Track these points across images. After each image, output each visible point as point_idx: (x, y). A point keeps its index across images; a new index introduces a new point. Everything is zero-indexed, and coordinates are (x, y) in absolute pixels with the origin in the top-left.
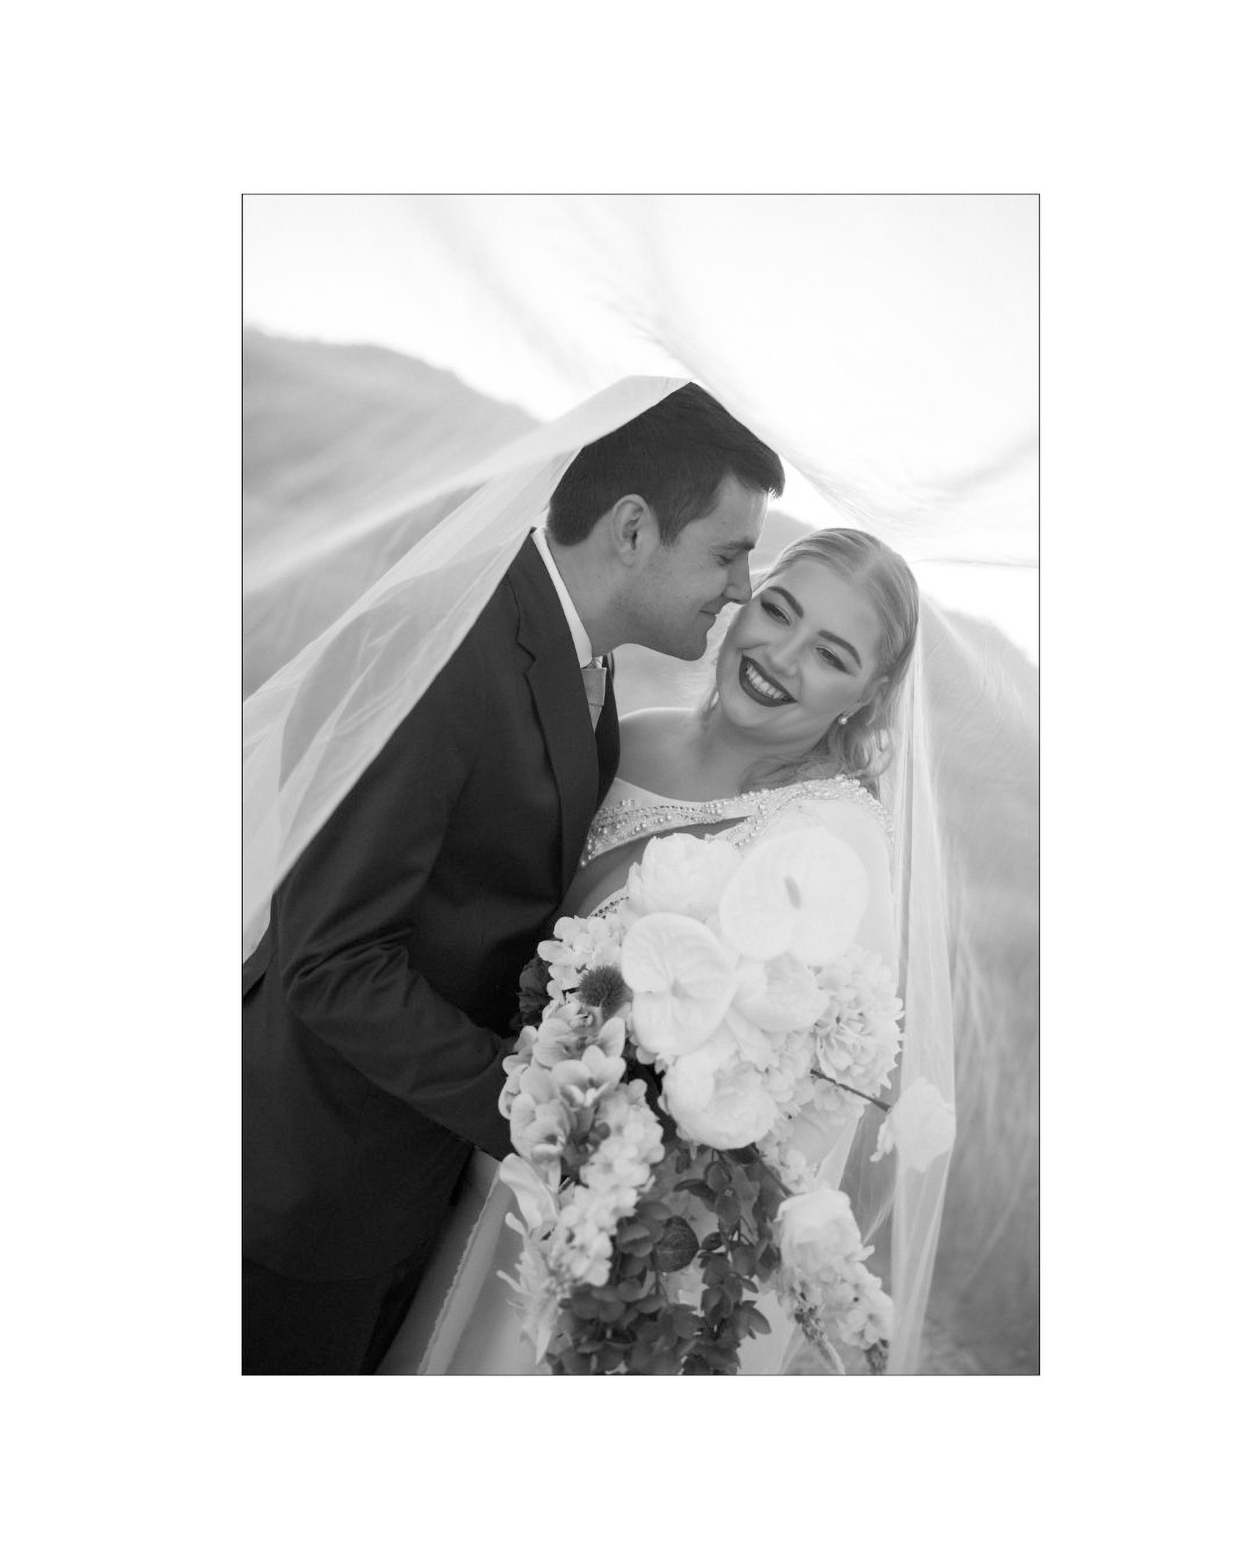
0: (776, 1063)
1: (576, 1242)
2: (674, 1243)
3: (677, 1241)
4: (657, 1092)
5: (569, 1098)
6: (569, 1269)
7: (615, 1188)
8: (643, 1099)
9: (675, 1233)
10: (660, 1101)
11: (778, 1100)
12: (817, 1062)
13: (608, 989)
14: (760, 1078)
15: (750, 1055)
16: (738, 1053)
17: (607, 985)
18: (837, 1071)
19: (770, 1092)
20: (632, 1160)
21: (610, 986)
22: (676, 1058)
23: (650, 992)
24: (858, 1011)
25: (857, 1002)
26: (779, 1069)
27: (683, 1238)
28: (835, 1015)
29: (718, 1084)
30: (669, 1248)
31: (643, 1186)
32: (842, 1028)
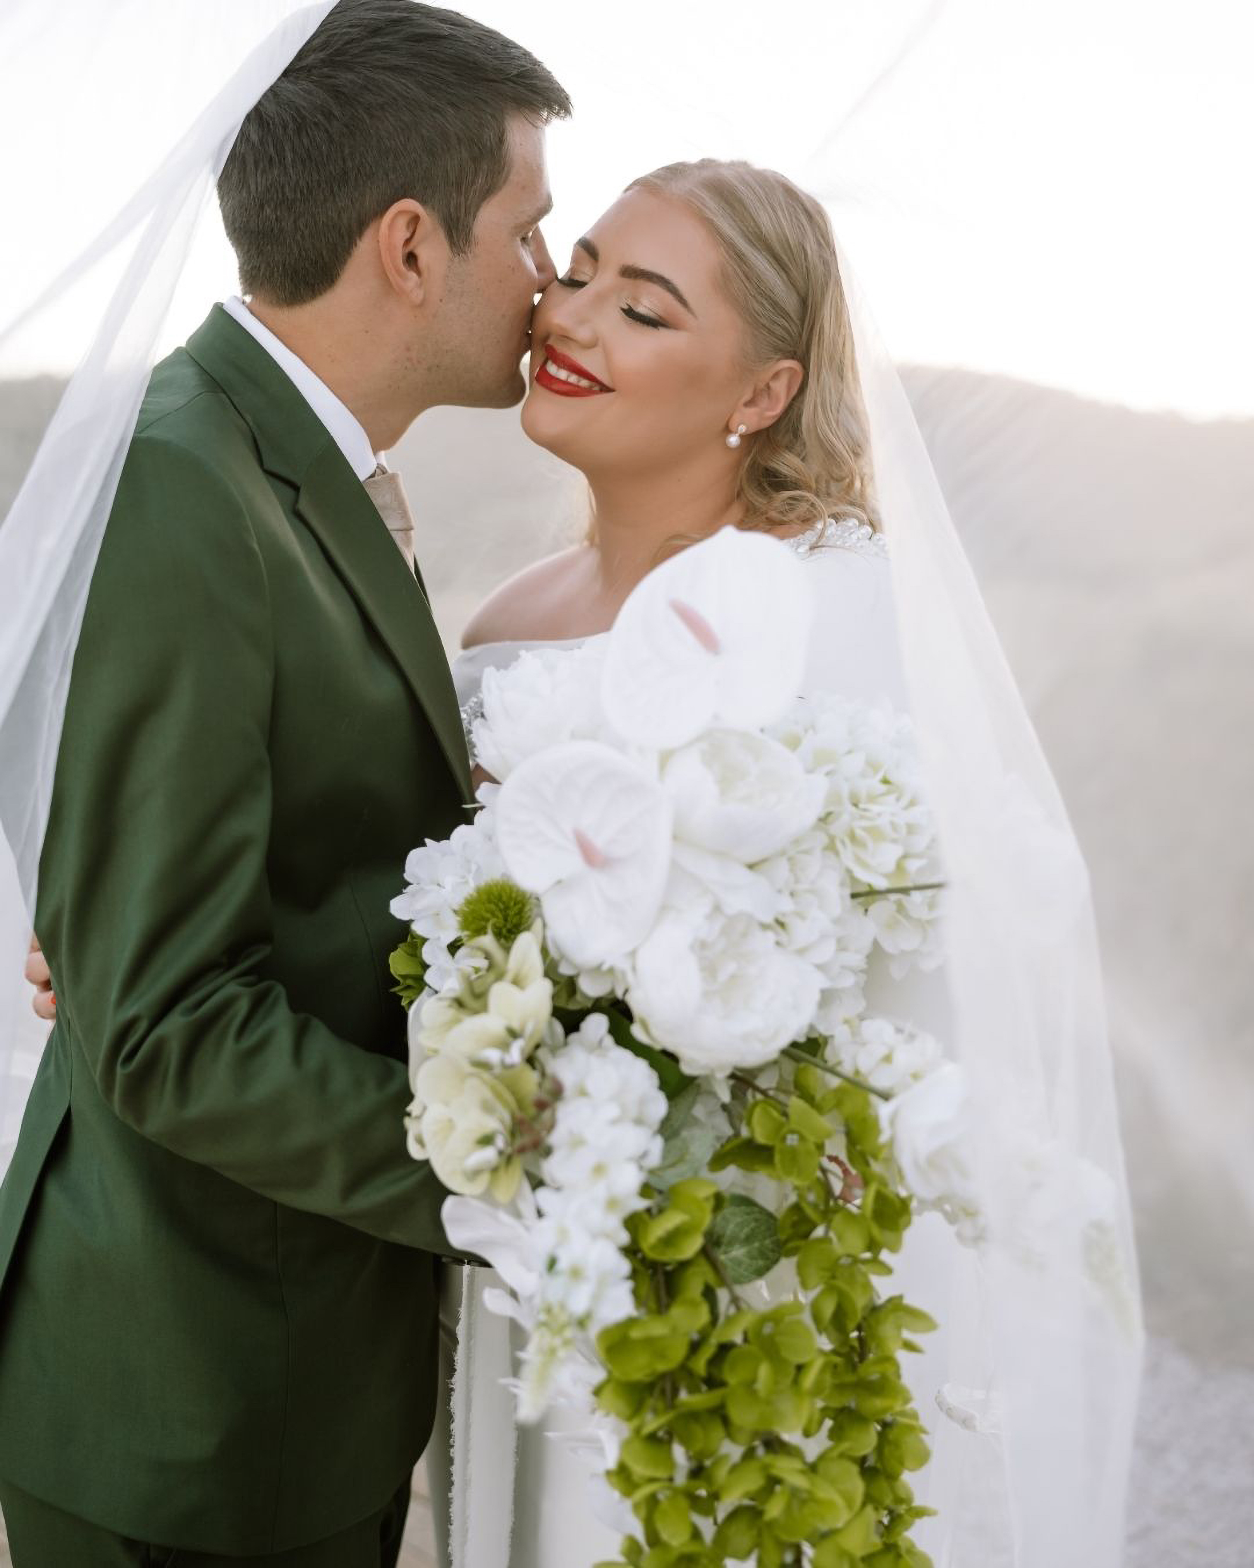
0: (786, 905)
1: (563, 1264)
2: (742, 1236)
3: (746, 1230)
4: (626, 1021)
5: (483, 1065)
6: (563, 1306)
7: (599, 1170)
8: (609, 1040)
9: (739, 1220)
10: (637, 1031)
11: (819, 960)
12: (854, 880)
13: (501, 910)
14: (770, 937)
15: (736, 903)
16: (717, 908)
17: (497, 905)
18: (886, 876)
19: (801, 952)
20: (614, 1122)
21: (501, 906)
22: (633, 954)
23: (559, 882)
24: (880, 776)
25: (873, 765)
26: (801, 916)
27: (753, 1225)
28: (845, 794)
29: (709, 970)
30: (737, 1246)
31: (644, 1155)
32: (865, 810)
